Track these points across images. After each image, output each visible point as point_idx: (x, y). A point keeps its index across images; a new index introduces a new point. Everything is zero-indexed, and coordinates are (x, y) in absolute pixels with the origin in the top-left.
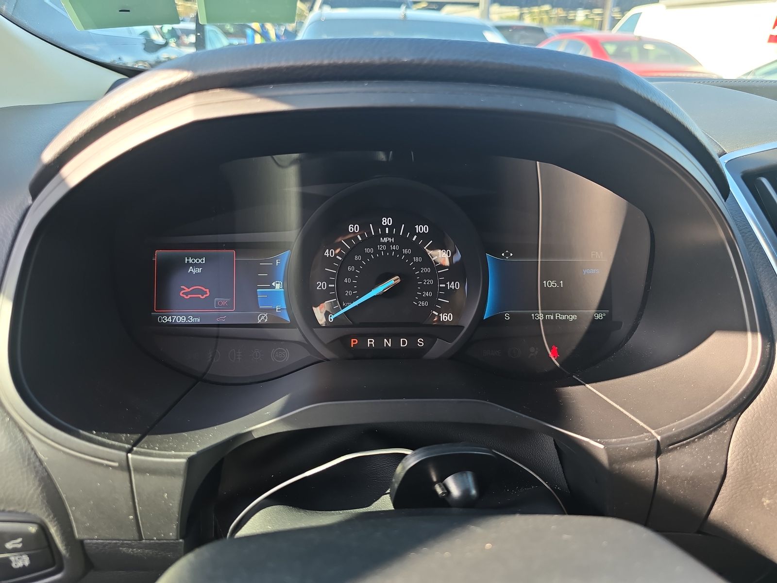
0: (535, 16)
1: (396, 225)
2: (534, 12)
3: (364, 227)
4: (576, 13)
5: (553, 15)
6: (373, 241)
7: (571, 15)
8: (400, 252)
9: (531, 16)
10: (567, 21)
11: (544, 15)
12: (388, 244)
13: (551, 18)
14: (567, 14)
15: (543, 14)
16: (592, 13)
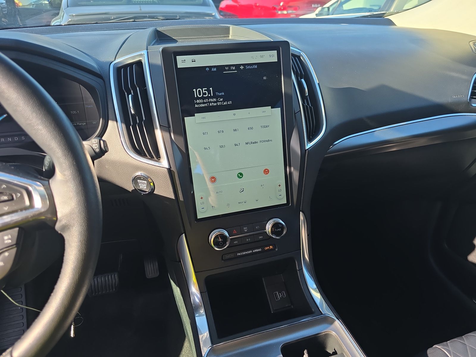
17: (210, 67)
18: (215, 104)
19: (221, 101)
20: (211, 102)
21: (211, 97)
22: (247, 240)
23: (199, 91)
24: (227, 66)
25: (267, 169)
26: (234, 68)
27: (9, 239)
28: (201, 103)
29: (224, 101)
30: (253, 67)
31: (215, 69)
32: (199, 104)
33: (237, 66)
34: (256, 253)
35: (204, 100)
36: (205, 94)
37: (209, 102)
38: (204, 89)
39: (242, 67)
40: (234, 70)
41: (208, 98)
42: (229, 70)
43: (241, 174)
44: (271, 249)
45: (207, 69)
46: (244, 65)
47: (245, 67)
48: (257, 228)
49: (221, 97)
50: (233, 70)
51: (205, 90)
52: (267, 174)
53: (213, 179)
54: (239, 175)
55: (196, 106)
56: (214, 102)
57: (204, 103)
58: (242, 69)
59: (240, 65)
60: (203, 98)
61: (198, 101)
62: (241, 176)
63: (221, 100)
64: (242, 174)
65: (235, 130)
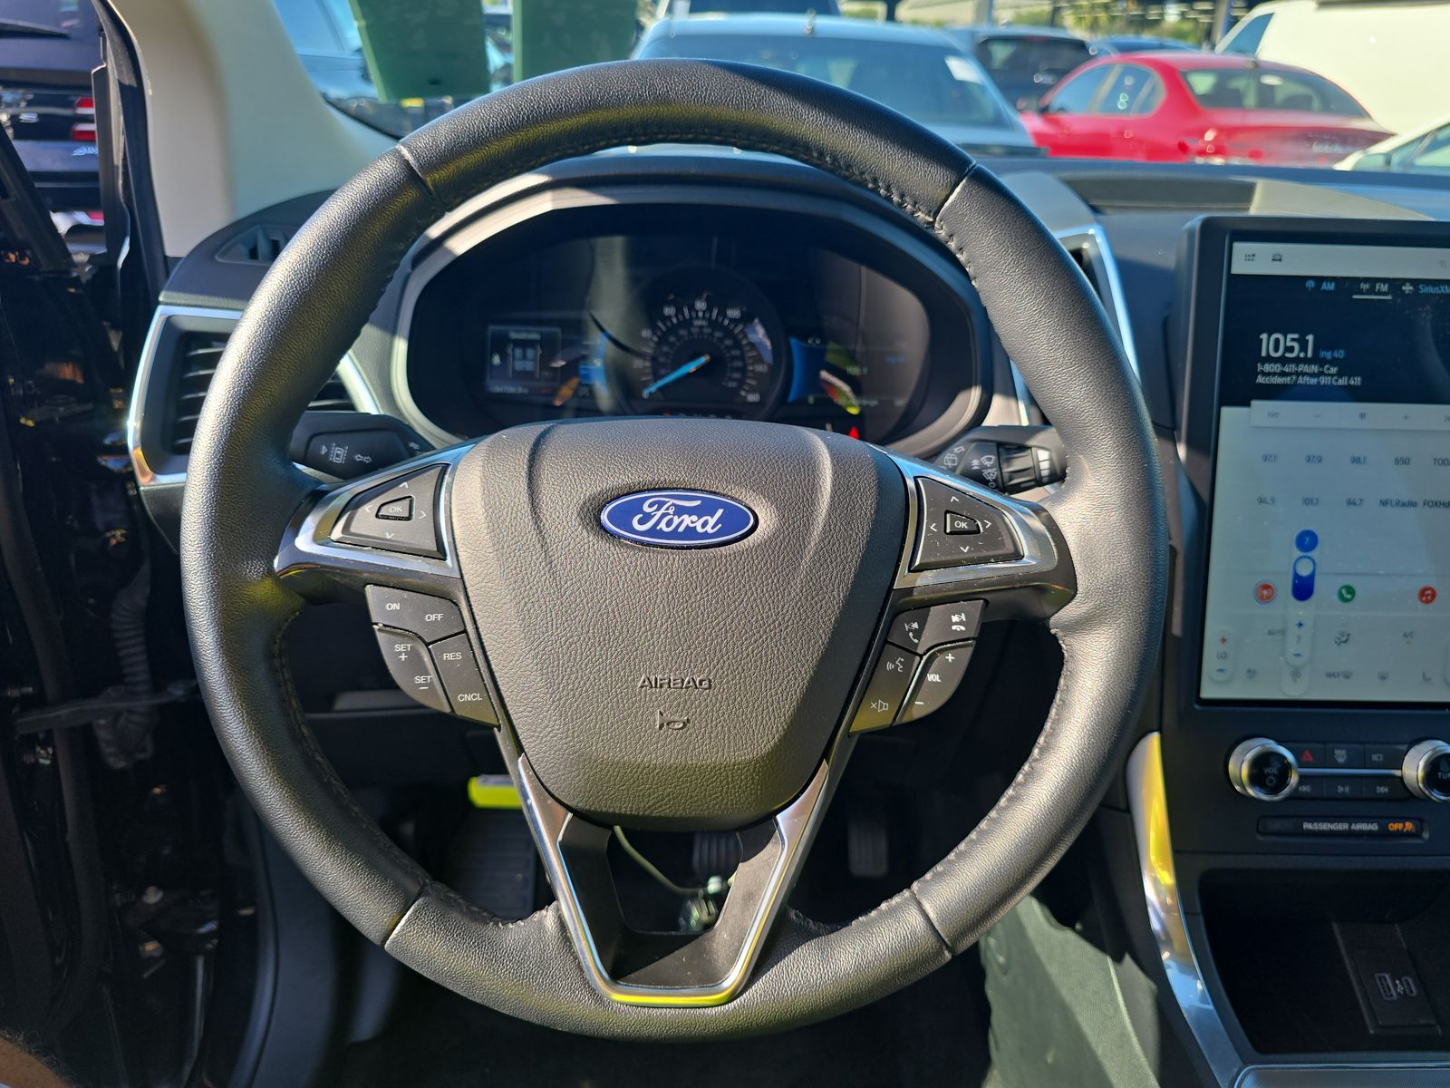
0: (1084, 13)
1: (710, 309)
2: (1081, 7)
3: (679, 311)
4: (1162, 9)
5: (1118, 11)
6: (687, 324)
7: (1153, 13)
8: (711, 335)
9: (1074, 14)
10: (1143, 23)
11: (1100, 13)
12: (701, 327)
13: (1113, 19)
14: (1145, 10)
15: (1098, 10)
16: (1193, 9)
17: (1320, 280)
18: (1313, 381)
19: (1333, 375)
20: (1303, 374)
21: (1306, 361)
22: (1340, 789)
23: (1277, 341)
24: (1366, 280)
25: (1430, 589)
26: (1385, 288)
27: (961, 623)
28: (1275, 374)
29: (1340, 374)
30: (1440, 289)
31: (1331, 286)
32: (1268, 374)
33: (1396, 284)
34: (1361, 834)
35: (1284, 365)
36: (1291, 349)
37: (1297, 374)
38: (1290, 336)
39: (1408, 288)
40: (1385, 294)
41: (1297, 361)
42: (1371, 291)
43: (1350, 590)
44: (1408, 835)
45: (1310, 284)
46: (1415, 282)
47: (1417, 289)
48: (1375, 757)
49: (1333, 362)
50: (1380, 293)
51: (1293, 340)
52: (1427, 602)
53: (1265, 592)
54: (1344, 591)
55: (1260, 379)
56: (1312, 375)
57: (1283, 374)
58: (1407, 292)
59: (1404, 281)
60: (1283, 360)
61: (1267, 367)
62: (1349, 597)
63: (1334, 370)
64: (1354, 591)
65: (1356, 460)
